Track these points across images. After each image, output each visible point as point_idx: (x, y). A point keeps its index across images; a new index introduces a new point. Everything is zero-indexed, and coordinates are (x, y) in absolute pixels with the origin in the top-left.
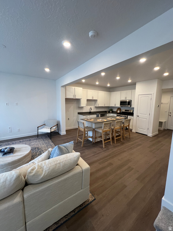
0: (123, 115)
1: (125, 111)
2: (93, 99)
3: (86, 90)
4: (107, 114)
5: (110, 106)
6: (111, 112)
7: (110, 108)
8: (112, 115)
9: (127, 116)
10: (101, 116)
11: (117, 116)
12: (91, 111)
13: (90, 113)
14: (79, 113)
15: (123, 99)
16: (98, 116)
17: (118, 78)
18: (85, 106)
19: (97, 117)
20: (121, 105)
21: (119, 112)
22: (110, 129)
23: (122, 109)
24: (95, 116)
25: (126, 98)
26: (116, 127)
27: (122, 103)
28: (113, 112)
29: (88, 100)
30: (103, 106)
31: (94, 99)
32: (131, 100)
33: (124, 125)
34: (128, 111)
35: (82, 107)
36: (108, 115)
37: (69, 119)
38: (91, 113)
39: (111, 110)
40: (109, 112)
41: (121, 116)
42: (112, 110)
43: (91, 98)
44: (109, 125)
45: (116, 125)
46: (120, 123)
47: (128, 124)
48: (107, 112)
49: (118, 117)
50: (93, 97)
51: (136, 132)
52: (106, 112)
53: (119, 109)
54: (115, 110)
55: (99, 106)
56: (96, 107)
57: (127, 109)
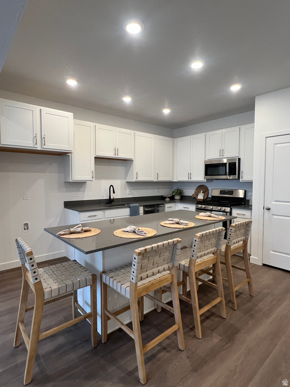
0: (214, 208)
1: (222, 192)
2: (116, 156)
3: (92, 124)
4: (167, 205)
5: (175, 180)
6: (177, 197)
7: (175, 188)
8: (180, 206)
9: (228, 209)
10: (146, 212)
11: (199, 210)
12: (113, 196)
13: (110, 203)
14: (69, 205)
15: (214, 156)
16: (134, 213)
17: (197, 65)
18: (89, 178)
19: (131, 215)
20: (206, 174)
21: (201, 197)
22: (174, 272)
23: (210, 189)
24: (125, 212)
25: (222, 152)
26: (199, 261)
27: (209, 169)
28: (184, 199)
29: (99, 160)
30: (153, 178)
31: (121, 155)
32: (239, 159)
33: (228, 247)
34: (231, 192)
35: (80, 184)
36: (169, 207)
37: (26, 225)
38: (113, 204)
39: (177, 193)
40: (172, 199)
41: (211, 211)
42: (180, 193)
43: (111, 154)
44: (167, 255)
45: (200, 250)
46: (214, 241)
47: (242, 242)
48: (167, 199)
49: (202, 215)
50: (116, 151)
51: (264, 265)
52: (162, 198)
53: (202, 187)
54: (189, 192)
55: (141, 179)
56: (130, 184)
57: (227, 186)
